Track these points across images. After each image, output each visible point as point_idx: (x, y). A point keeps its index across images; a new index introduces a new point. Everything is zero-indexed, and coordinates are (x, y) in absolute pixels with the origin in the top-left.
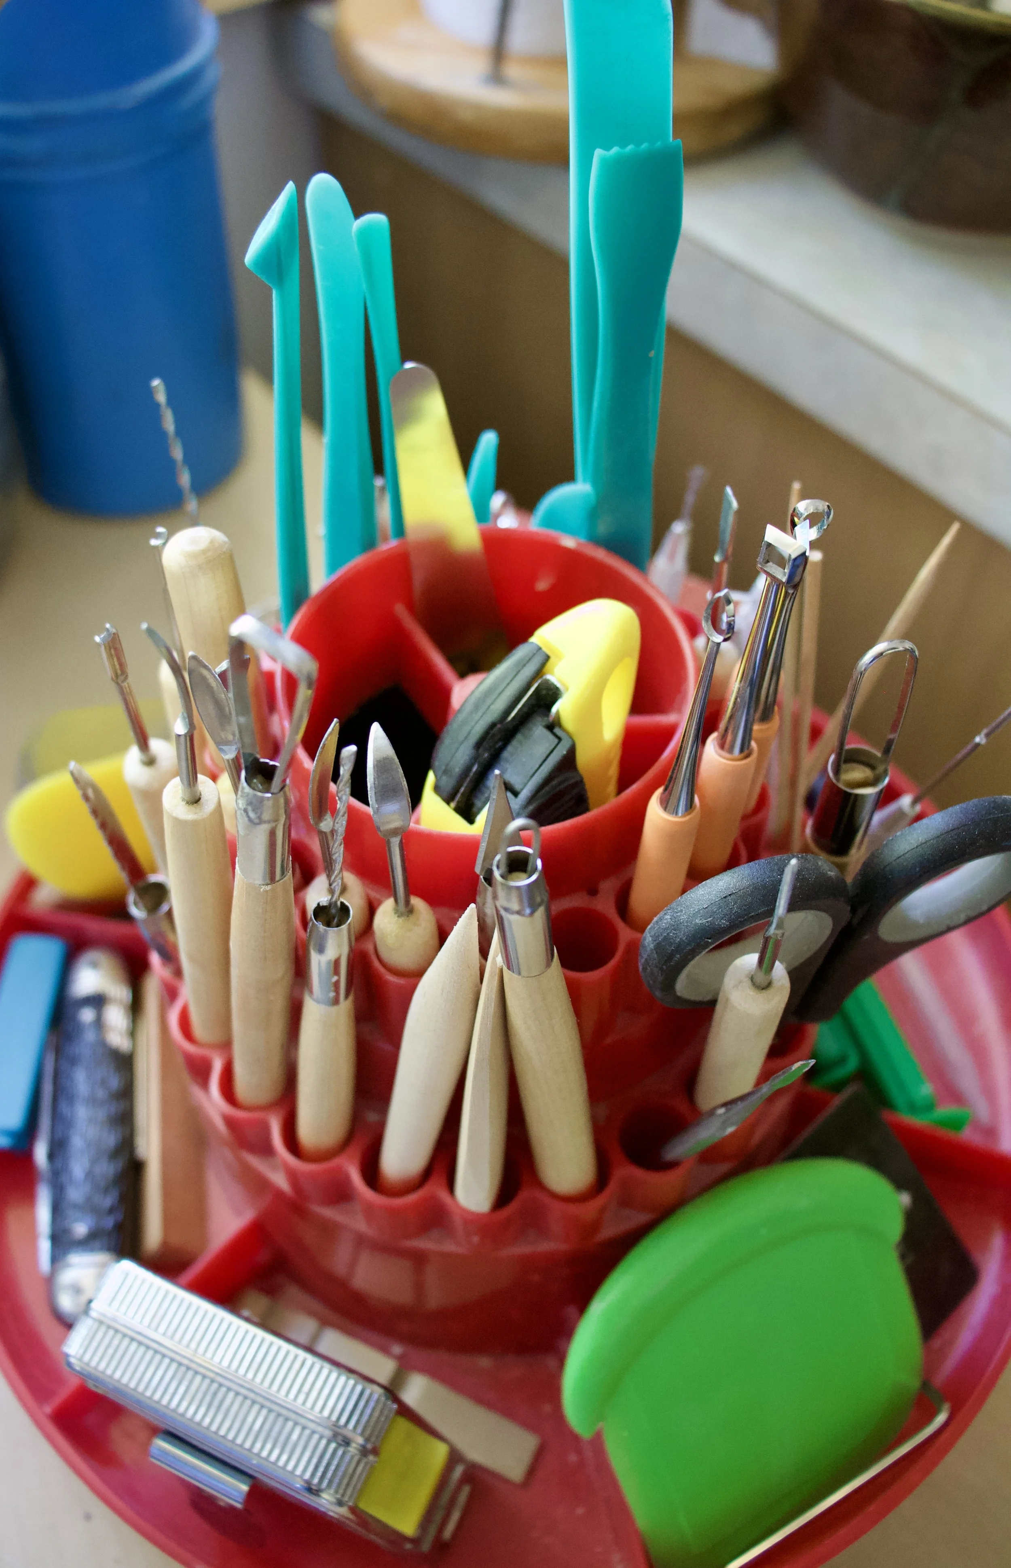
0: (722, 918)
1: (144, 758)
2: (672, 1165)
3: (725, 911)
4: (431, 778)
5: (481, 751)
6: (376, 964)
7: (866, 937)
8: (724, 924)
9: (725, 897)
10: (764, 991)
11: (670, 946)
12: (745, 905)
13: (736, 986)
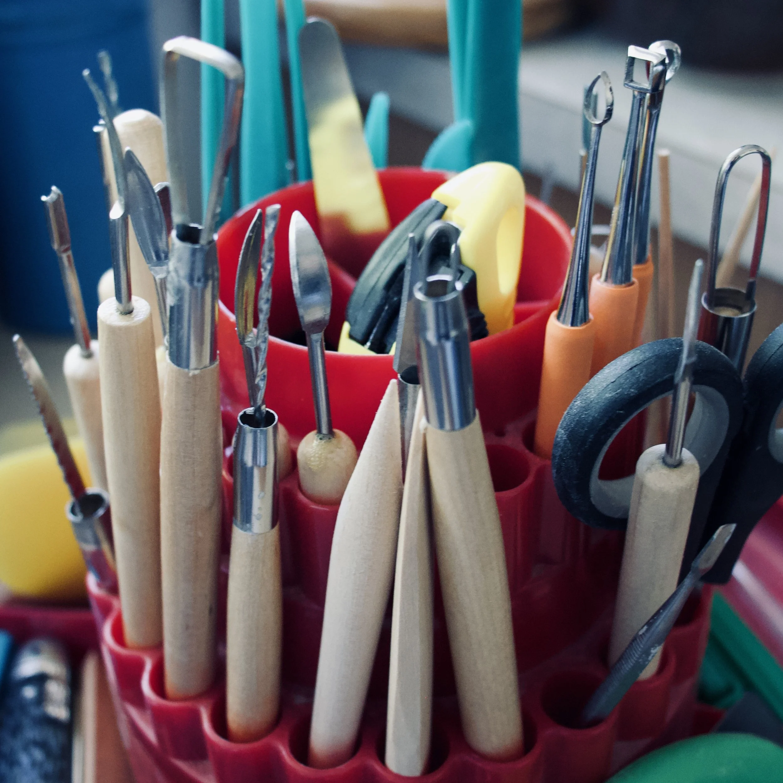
0: (631, 388)
1: (85, 353)
2: (597, 722)
3: (633, 380)
4: (346, 327)
5: (390, 293)
6: (301, 497)
7: (758, 448)
8: (633, 392)
9: (631, 369)
10: (676, 469)
11: (583, 428)
12: (651, 373)
13: (649, 469)
